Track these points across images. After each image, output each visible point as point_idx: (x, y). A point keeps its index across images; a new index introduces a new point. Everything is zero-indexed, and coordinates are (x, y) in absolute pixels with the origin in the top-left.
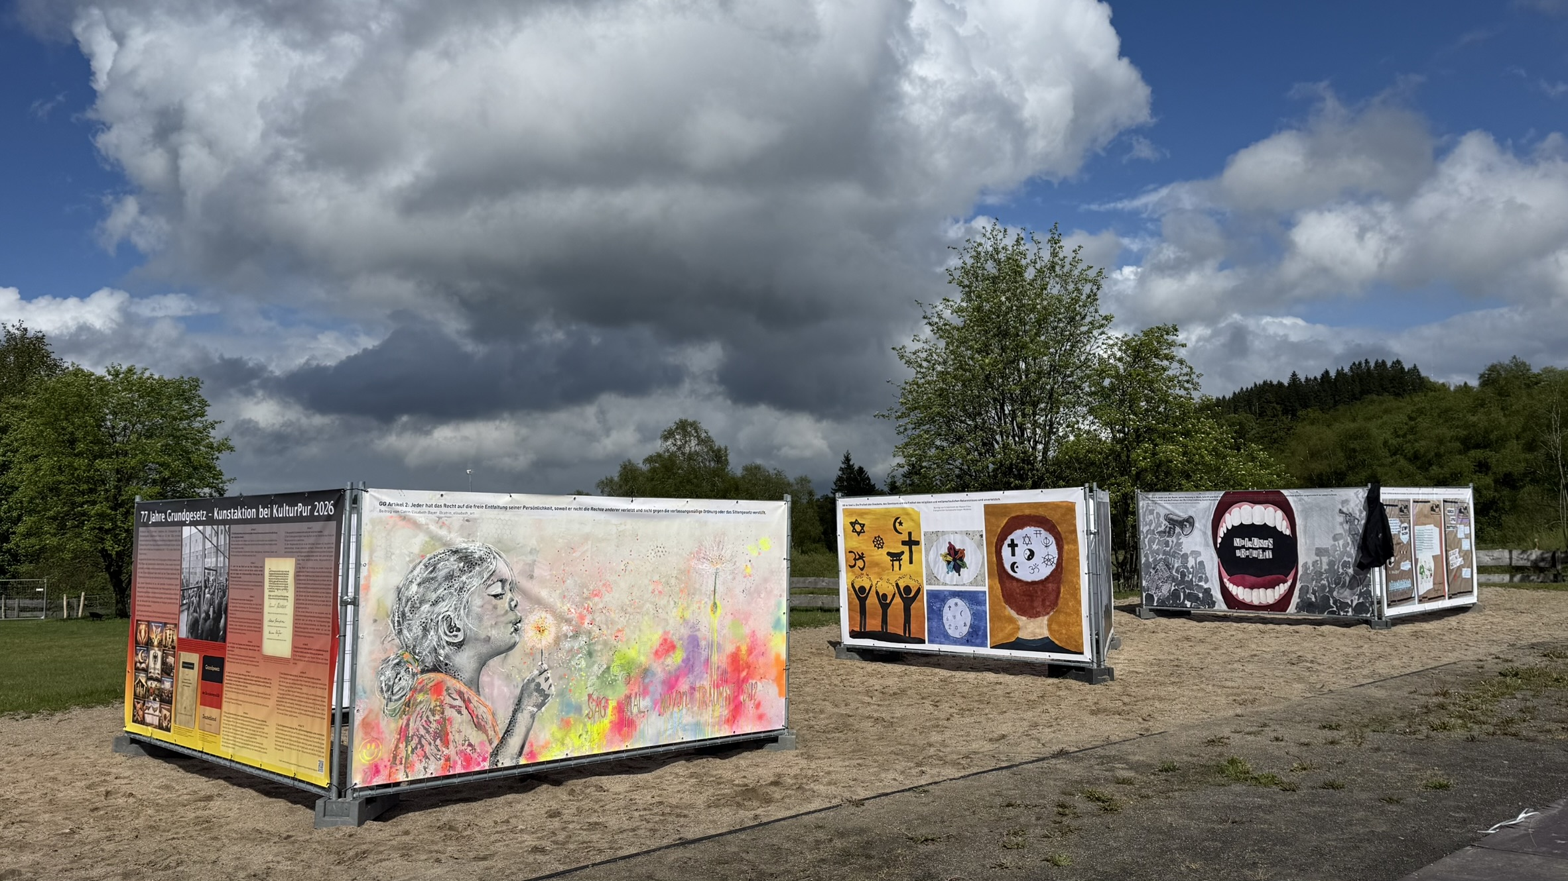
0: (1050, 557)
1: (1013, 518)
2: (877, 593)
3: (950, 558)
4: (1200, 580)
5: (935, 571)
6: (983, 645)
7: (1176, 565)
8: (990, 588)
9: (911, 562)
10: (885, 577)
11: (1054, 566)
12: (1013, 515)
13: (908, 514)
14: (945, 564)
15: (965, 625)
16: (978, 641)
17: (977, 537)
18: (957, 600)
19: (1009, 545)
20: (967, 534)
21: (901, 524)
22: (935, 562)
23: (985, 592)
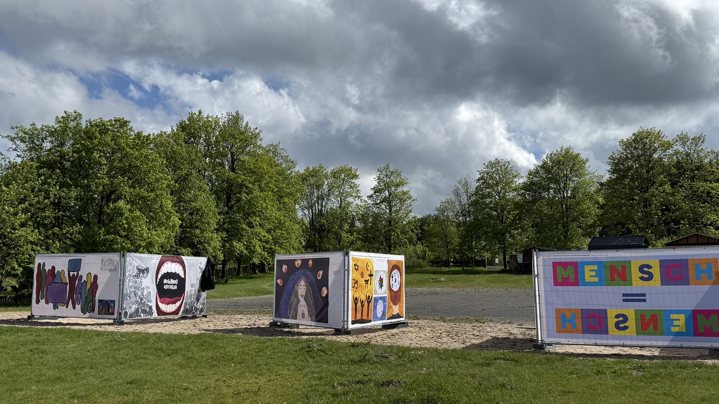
0: (399, 281)
1: (393, 266)
7: (139, 294)
8: (388, 295)
9: (371, 284)
12: (393, 264)
13: (370, 262)
14: (379, 285)
15: (382, 311)
19: (392, 277)
20: (384, 272)
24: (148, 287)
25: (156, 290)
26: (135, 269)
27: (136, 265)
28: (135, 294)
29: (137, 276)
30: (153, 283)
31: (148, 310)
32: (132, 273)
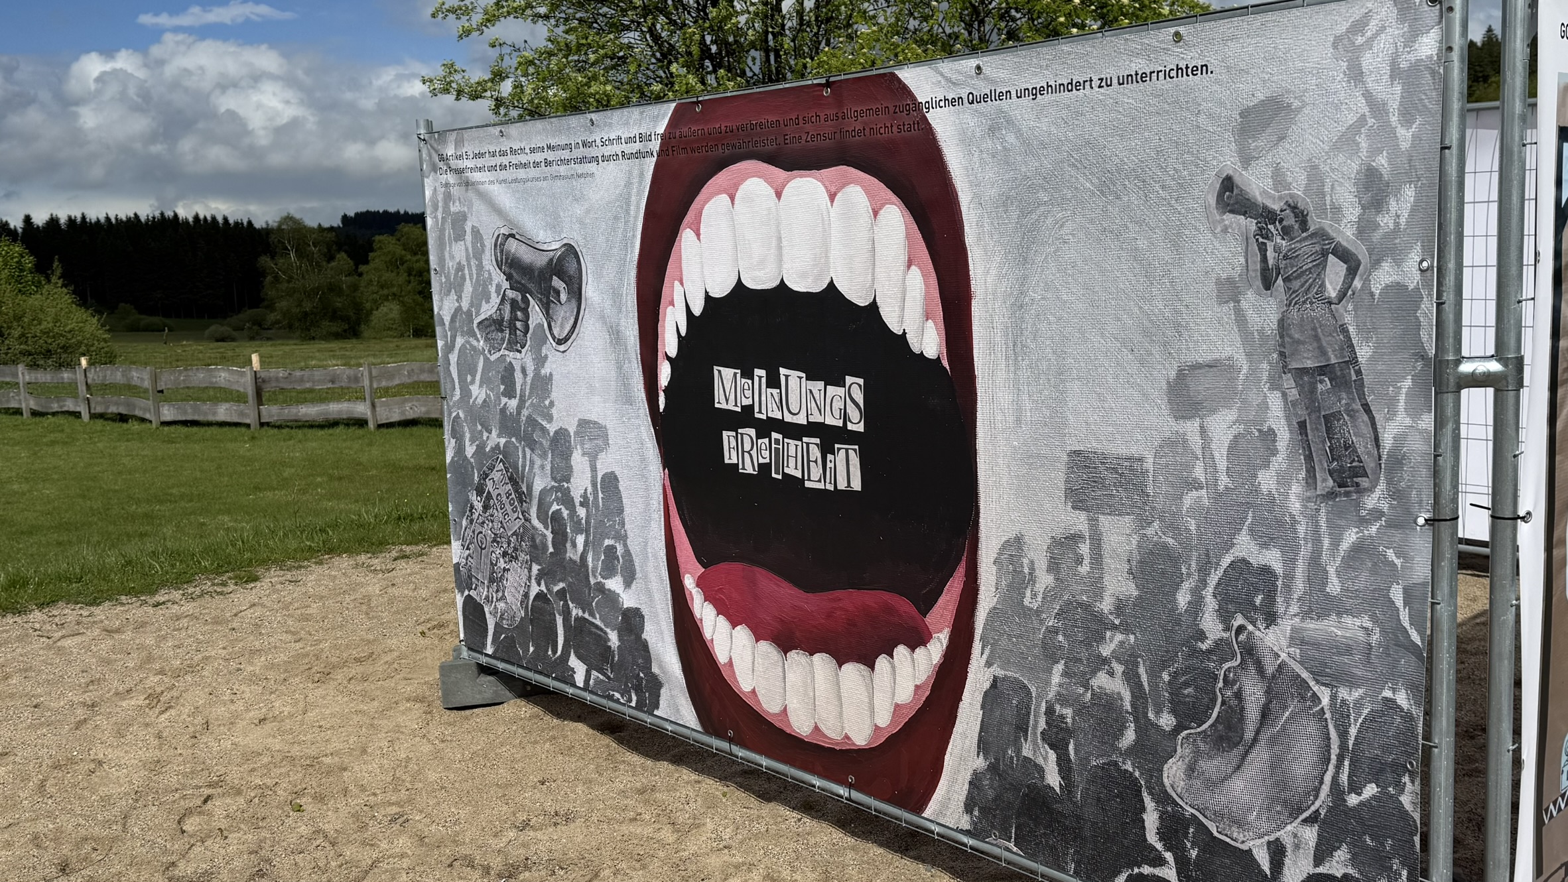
4: (609, 571)
7: (539, 486)
24: (592, 434)
26: (489, 261)
27: (489, 227)
28: (517, 486)
29: (512, 327)
30: (628, 398)
31: (614, 640)
32: (477, 300)
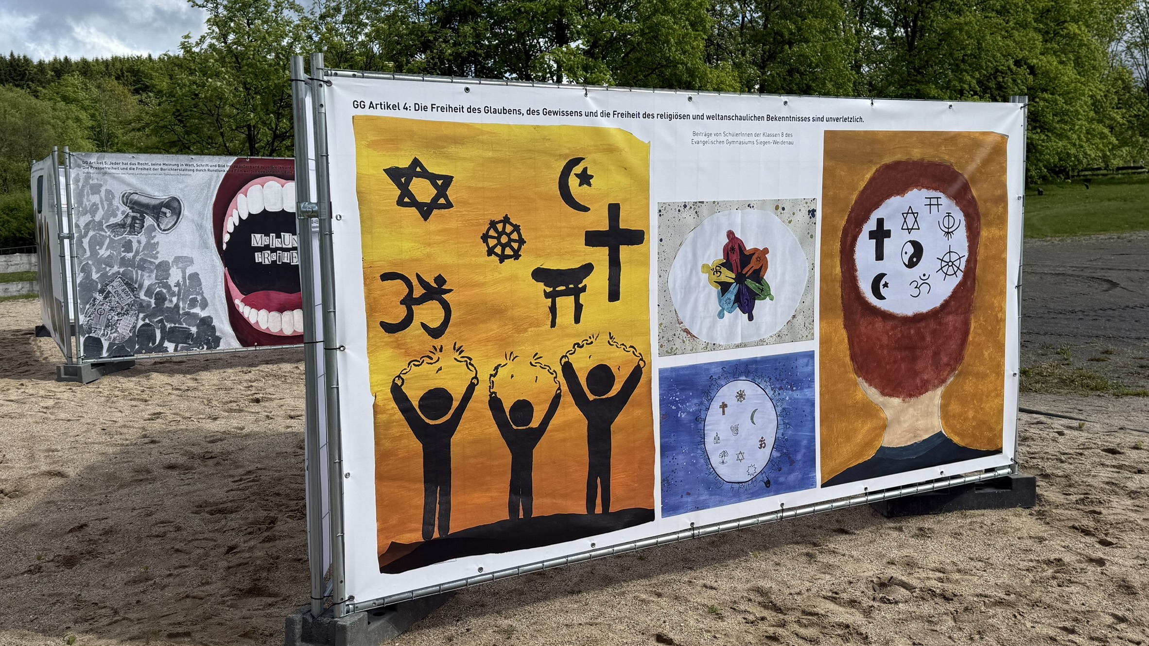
0: (954, 257)
1: (888, 167)
2: (495, 403)
3: (727, 276)
4: (192, 305)
5: (686, 316)
6: (806, 483)
7: (147, 283)
8: (825, 342)
9: (614, 295)
10: (525, 350)
11: (960, 275)
12: (888, 160)
13: (610, 150)
14: (715, 291)
15: (762, 444)
16: (793, 477)
17: (802, 216)
18: (744, 385)
19: (872, 235)
20: (779, 207)
21: (585, 178)
22: (688, 289)
23: (810, 355)
24: (183, 261)
25: (220, 268)
26: (117, 202)
27: (119, 190)
28: (131, 285)
29: (132, 226)
30: (205, 246)
31: (194, 330)
32: (106, 217)
